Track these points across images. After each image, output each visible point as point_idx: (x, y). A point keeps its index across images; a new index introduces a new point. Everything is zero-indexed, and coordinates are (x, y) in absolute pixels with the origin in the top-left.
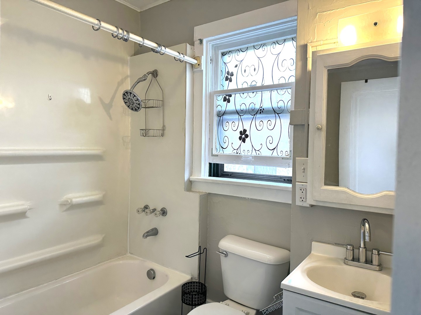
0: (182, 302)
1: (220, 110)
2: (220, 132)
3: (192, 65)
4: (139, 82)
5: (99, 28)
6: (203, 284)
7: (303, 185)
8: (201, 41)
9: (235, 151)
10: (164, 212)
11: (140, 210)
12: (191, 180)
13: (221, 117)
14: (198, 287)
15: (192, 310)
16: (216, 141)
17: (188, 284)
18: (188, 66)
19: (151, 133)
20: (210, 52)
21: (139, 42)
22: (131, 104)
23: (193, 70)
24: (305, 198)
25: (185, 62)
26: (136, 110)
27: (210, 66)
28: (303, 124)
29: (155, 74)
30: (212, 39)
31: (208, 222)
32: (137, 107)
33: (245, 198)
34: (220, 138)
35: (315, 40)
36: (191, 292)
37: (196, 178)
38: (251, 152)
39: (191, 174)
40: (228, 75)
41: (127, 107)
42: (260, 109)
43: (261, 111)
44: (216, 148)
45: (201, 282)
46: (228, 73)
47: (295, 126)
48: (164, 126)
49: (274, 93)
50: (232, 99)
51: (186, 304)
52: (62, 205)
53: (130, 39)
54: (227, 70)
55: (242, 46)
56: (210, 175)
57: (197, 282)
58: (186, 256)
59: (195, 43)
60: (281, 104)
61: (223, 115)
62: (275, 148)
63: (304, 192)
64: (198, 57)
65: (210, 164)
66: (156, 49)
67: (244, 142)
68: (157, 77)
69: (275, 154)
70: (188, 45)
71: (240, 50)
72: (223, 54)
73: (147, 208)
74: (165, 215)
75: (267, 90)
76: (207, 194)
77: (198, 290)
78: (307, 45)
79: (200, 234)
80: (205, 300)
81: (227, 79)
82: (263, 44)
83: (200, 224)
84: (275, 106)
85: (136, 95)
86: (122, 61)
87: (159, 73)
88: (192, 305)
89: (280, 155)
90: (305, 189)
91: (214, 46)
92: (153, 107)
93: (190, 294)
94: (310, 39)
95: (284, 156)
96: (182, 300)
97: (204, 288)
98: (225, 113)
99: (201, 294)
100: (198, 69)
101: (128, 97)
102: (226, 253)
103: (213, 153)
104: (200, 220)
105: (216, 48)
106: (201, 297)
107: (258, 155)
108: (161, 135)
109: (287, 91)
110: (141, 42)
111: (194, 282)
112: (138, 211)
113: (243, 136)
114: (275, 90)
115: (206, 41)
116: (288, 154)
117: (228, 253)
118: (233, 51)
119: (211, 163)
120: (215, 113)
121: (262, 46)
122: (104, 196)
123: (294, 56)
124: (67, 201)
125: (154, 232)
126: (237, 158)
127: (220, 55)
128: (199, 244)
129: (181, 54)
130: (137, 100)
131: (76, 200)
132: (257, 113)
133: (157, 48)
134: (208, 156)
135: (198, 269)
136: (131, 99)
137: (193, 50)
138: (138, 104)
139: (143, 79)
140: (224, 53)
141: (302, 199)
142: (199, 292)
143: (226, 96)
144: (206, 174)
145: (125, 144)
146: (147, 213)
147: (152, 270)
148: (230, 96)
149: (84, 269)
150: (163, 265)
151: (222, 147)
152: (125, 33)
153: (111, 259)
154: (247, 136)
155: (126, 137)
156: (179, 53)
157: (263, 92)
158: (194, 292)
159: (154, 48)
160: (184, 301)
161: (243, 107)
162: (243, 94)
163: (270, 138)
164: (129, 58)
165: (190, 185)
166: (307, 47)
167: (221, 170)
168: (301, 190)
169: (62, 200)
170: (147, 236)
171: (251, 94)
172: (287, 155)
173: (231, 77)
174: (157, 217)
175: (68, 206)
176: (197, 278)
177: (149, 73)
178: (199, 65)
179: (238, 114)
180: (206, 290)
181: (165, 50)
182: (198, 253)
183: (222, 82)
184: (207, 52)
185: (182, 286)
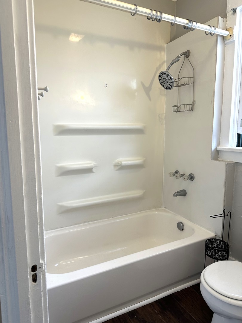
0: (206, 254)
3: (224, 38)
4: (173, 64)
5: (136, 12)
6: (227, 243)
8: (234, 11)
10: (191, 177)
11: (172, 174)
12: (218, 150)
14: (221, 245)
15: (215, 262)
18: (219, 40)
19: (182, 108)
21: (171, 21)
22: (165, 84)
23: (224, 43)
25: (216, 35)
26: (169, 88)
29: (187, 54)
31: (234, 189)
32: (171, 85)
36: (214, 247)
37: (223, 148)
39: (218, 144)
41: (162, 87)
45: (224, 241)
48: (194, 101)
51: (209, 256)
52: (116, 165)
53: (162, 19)
56: (238, 146)
57: (220, 240)
58: (210, 216)
59: (228, 14)
64: (231, 27)
66: (187, 26)
68: (190, 57)
70: (220, 18)
73: (177, 173)
74: (193, 180)
76: (234, 163)
77: (221, 247)
79: (226, 200)
80: (228, 257)
83: (225, 190)
85: (169, 75)
86: (160, 49)
87: (191, 53)
88: (215, 258)
92: (184, 85)
93: (213, 249)
96: (206, 252)
97: (227, 247)
99: (224, 251)
100: (230, 41)
101: (163, 78)
106: (223, 254)
108: (190, 110)
110: (173, 20)
111: (218, 240)
112: (170, 175)
115: (240, 9)
119: (240, 134)
122: (144, 161)
124: (119, 163)
125: (183, 193)
128: (224, 208)
129: (212, 27)
130: (170, 79)
131: (124, 163)
133: (188, 24)
134: (237, 127)
135: (222, 229)
136: (166, 79)
137: (225, 22)
138: (171, 83)
139: (176, 60)
142: (222, 249)
144: (234, 145)
145: (161, 120)
146: (177, 176)
147: (181, 223)
149: (131, 213)
150: (191, 220)
152: (159, 13)
153: (150, 209)
155: (161, 114)
156: (210, 26)
158: (217, 247)
159: (185, 25)
160: (208, 253)
164: (166, 45)
165: (217, 154)
169: (116, 162)
170: (177, 195)
174: (185, 180)
175: (119, 167)
176: (221, 237)
177: (181, 55)
178: (231, 36)
180: (229, 248)
181: (196, 25)
182: (222, 215)
185: (206, 241)
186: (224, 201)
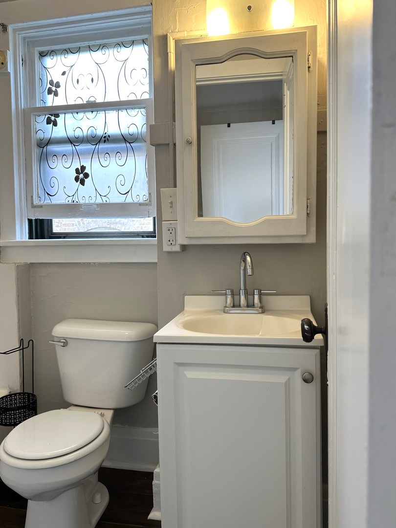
1: (42, 137)
2: (44, 171)
6: (31, 394)
7: (171, 224)
8: (4, 28)
9: (70, 199)
13: (43, 147)
14: (22, 401)
16: (38, 184)
17: (5, 399)
20: (20, 48)
24: (174, 241)
27: (21, 69)
28: (167, 143)
30: (23, 27)
31: (32, 307)
33: (90, 263)
34: (45, 181)
35: (177, 30)
37: (8, 242)
38: (94, 199)
40: (51, 87)
42: (104, 135)
43: (106, 139)
44: (38, 195)
45: (26, 392)
46: (51, 83)
47: (157, 146)
49: (123, 114)
50: (60, 120)
54: (49, 79)
55: (72, 44)
56: (31, 237)
57: (20, 394)
60: (133, 130)
61: (47, 144)
62: (128, 192)
63: (173, 232)
65: (30, 221)
67: (83, 185)
69: (129, 200)
71: (68, 51)
72: (42, 55)
75: (113, 110)
76: (28, 264)
78: (166, 35)
81: (50, 91)
82: (103, 44)
83: (19, 310)
84: (125, 131)
89: (136, 200)
90: (174, 229)
91: (27, 40)
94: (170, 28)
95: (141, 201)
97: (33, 399)
98: (50, 142)
102: (64, 341)
103: (35, 203)
104: (18, 304)
105: (30, 43)
107: (105, 202)
109: (140, 112)
111: (15, 394)
113: (81, 176)
114: (123, 109)
115: (13, 29)
116: (146, 199)
117: (67, 340)
118: (58, 50)
119: (32, 219)
120: (34, 142)
121: (101, 47)
123: (146, 65)
126: (72, 209)
127: (37, 56)
128: (20, 337)
132: (99, 142)
134: (26, 209)
135: (21, 375)
140: (43, 52)
141: (171, 242)
143: (50, 116)
144: (24, 236)
148: (57, 116)
151: (48, 194)
154: (87, 176)
157: (106, 112)
161: (78, 133)
162: (77, 113)
163: (121, 177)
166: (167, 39)
167: (48, 231)
168: (169, 230)
171: (89, 115)
172: (145, 201)
173: (56, 89)
176: (20, 388)
178: (3, 63)
179: (71, 143)
180: (36, 400)
182: (19, 348)
183: (43, 96)
184: (16, 47)
186: (19, 327)
